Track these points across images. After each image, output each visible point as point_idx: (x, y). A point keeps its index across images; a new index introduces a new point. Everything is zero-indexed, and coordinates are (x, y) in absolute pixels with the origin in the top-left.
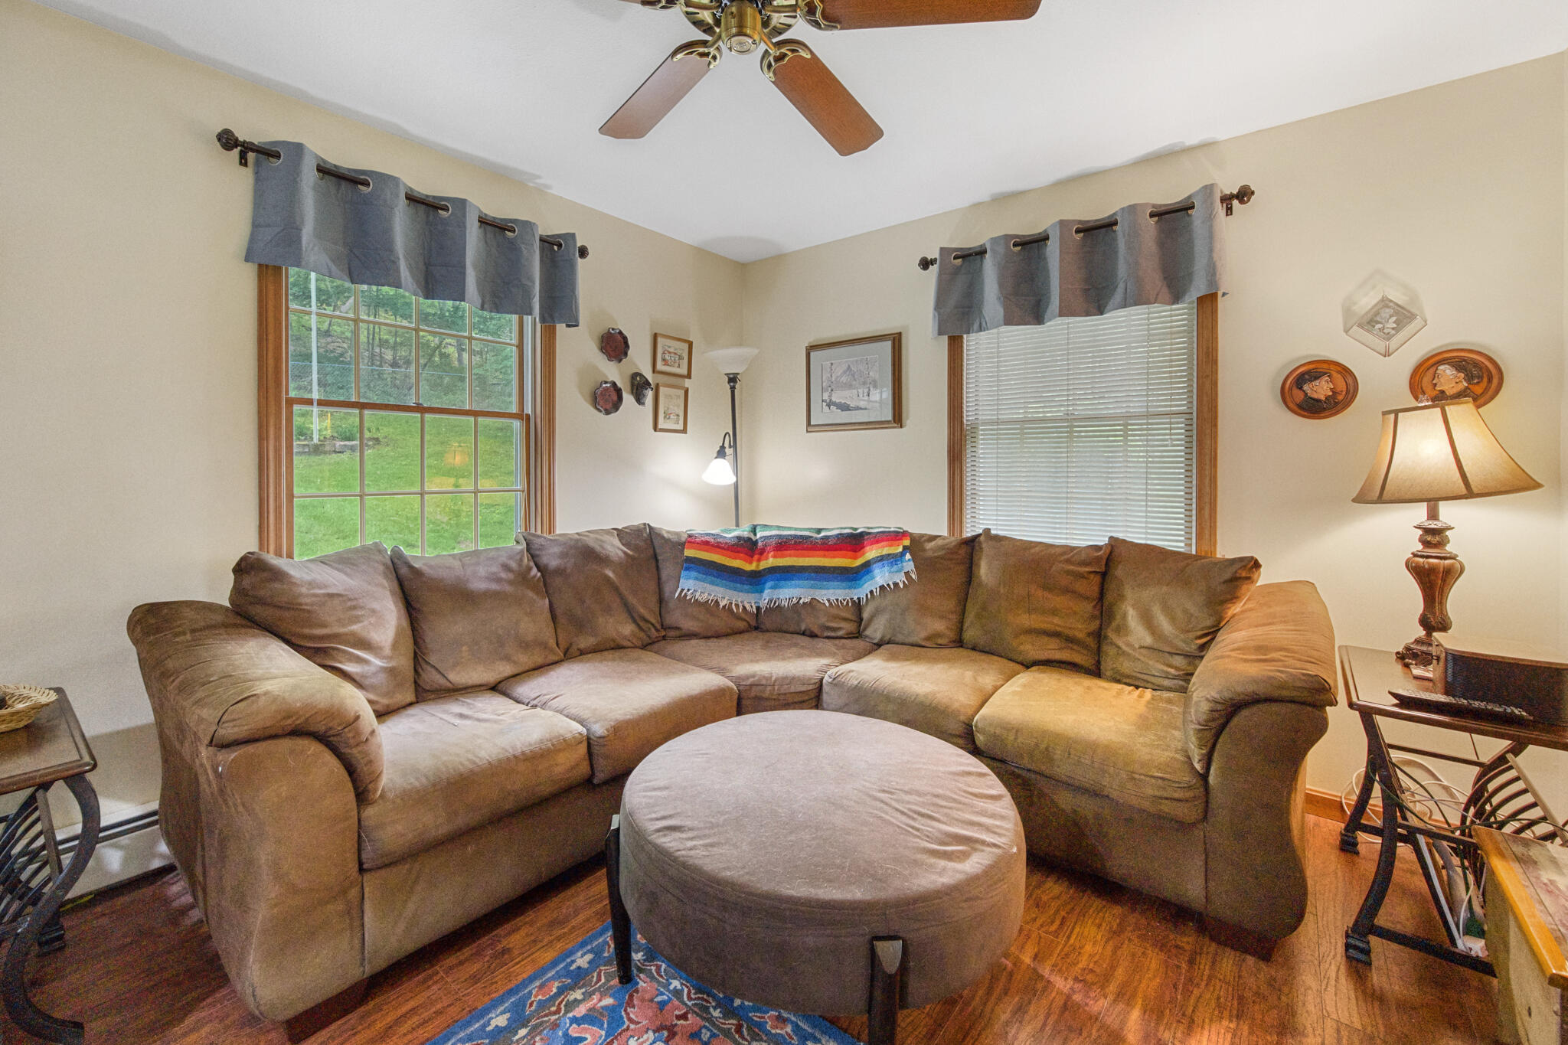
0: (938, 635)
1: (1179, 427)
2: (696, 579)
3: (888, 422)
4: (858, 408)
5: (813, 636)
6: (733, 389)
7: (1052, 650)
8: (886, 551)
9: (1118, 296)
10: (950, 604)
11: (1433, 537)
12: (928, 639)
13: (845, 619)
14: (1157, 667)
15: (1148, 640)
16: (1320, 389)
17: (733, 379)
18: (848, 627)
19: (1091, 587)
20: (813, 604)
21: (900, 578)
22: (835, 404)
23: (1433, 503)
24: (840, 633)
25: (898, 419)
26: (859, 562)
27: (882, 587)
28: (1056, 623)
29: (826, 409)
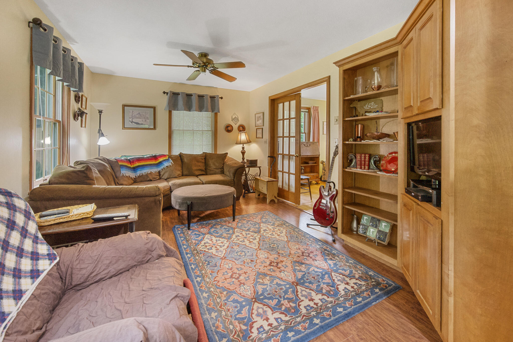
0: (179, 174)
1: (210, 132)
2: (125, 170)
3: (153, 128)
4: (142, 124)
5: (151, 180)
6: (100, 115)
7: (200, 173)
8: (164, 159)
9: (205, 109)
10: (180, 168)
11: (243, 148)
12: (178, 175)
13: (157, 175)
14: (217, 171)
15: (215, 167)
16: (229, 128)
17: (100, 112)
18: (158, 177)
19: (203, 161)
20: (151, 173)
21: (171, 164)
22: (134, 122)
23: (243, 144)
24: (157, 179)
25: (155, 128)
26: (157, 162)
27: (167, 167)
28: (200, 168)
29: (131, 123)
